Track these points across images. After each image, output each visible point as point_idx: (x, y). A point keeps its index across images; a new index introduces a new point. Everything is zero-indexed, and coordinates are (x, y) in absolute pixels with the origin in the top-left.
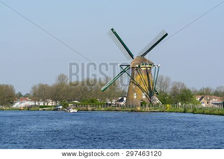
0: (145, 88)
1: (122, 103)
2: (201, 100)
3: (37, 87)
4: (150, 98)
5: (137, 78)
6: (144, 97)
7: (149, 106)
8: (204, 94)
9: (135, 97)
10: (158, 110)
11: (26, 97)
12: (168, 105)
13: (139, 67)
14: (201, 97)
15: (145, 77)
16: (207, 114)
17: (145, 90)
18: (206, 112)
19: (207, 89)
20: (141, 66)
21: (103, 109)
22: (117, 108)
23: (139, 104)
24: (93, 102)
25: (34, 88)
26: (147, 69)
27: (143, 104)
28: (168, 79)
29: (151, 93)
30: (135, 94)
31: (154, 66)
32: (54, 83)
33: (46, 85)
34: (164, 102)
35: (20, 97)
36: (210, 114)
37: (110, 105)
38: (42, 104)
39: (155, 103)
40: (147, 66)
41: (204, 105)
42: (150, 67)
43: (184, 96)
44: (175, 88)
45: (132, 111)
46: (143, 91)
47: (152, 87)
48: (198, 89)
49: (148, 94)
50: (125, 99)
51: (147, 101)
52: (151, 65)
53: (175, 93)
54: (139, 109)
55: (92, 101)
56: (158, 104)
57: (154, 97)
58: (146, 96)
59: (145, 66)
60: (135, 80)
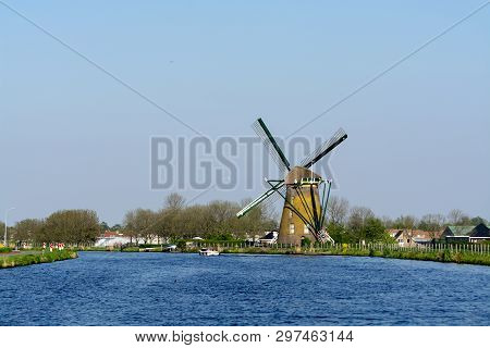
0: (308, 216)
1: (271, 241)
2: (397, 235)
3: (135, 215)
4: (317, 233)
5: (296, 201)
6: (306, 231)
7: (315, 246)
8: (403, 226)
9: (293, 231)
10: (330, 252)
11: (115, 230)
12: (345, 245)
13: (299, 183)
14: (397, 231)
15: (309, 200)
16: (406, 258)
17: (309, 221)
18: (404, 255)
19: (408, 219)
20: (302, 182)
21: (241, 250)
22: (264, 249)
23: (299, 242)
25: (130, 216)
26: (311, 188)
27: (305, 242)
28: (344, 203)
29: (318, 225)
30: (292, 226)
31: (322, 181)
32: (162, 207)
33: (149, 211)
34: (338, 239)
35: (105, 230)
36: (410, 258)
37: (252, 243)
38: (141, 242)
39: (324, 241)
40: (312, 182)
41: (401, 244)
42: (316, 184)
43: (370, 230)
44: (355, 217)
45: (288, 253)
46: (305, 222)
47: (319, 215)
48: (394, 219)
49: (312, 227)
50: (275, 234)
51: (311, 237)
52: (318, 180)
53: (355, 225)
54: (299, 250)
55: (224, 238)
56: (329, 243)
57: (323, 232)
58: (309, 229)
59: (308, 182)
60: (292, 204)
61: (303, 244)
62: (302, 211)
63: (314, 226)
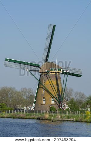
0: (53, 93)
4: (59, 103)
5: (47, 84)
6: (53, 102)
9: (44, 102)
13: (48, 72)
15: (54, 83)
17: (55, 96)
20: (50, 71)
23: (48, 109)
26: (56, 74)
29: (60, 99)
30: (44, 99)
39: (64, 108)
40: (56, 71)
46: (52, 96)
47: (61, 92)
49: (57, 100)
51: (56, 107)
52: (61, 70)
54: (47, 116)
56: (67, 110)
57: (63, 103)
58: (55, 101)
59: (54, 71)
60: (44, 85)
61: (51, 111)
62: (50, 89)
63: (58, 99)
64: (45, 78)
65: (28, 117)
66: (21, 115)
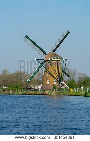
0: (56, 76)
4: (60, 83)
6: (55, 83)
9: (49, 83)
13: (51, 60)
15: (56, 68)
17: (57, 78)
20: (53, 60)
23: (51, 88)
24: (17, 87)
26: (57, 62)
27: (54, 87)
30: (49, 81)
31: (62, 59)
39: (63, 87)
40: (57, 59)
42: (59, 60)
46: (55, 78)
47: (61, 75)
51: (57, 86)
52: (60, 58)
56: (66, 88)
57: (63, 83)
58: (57, 82)
59: (55, 59)
60: (48, 70)
62: (53, 72)
63: (59, 80)
64: (49, 64)
65: (35, 93)
66: (31, 92)
